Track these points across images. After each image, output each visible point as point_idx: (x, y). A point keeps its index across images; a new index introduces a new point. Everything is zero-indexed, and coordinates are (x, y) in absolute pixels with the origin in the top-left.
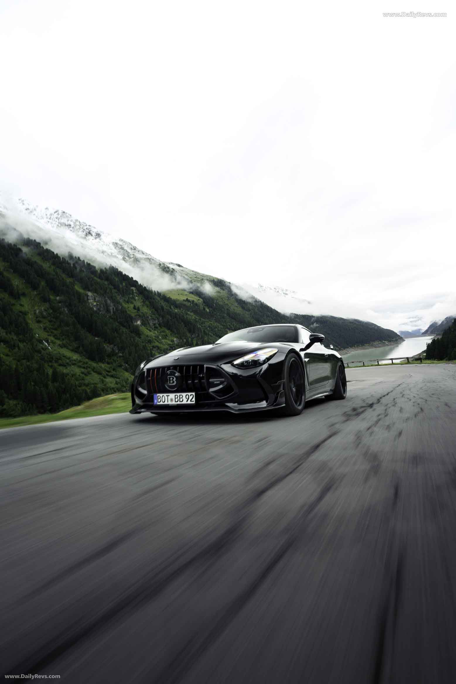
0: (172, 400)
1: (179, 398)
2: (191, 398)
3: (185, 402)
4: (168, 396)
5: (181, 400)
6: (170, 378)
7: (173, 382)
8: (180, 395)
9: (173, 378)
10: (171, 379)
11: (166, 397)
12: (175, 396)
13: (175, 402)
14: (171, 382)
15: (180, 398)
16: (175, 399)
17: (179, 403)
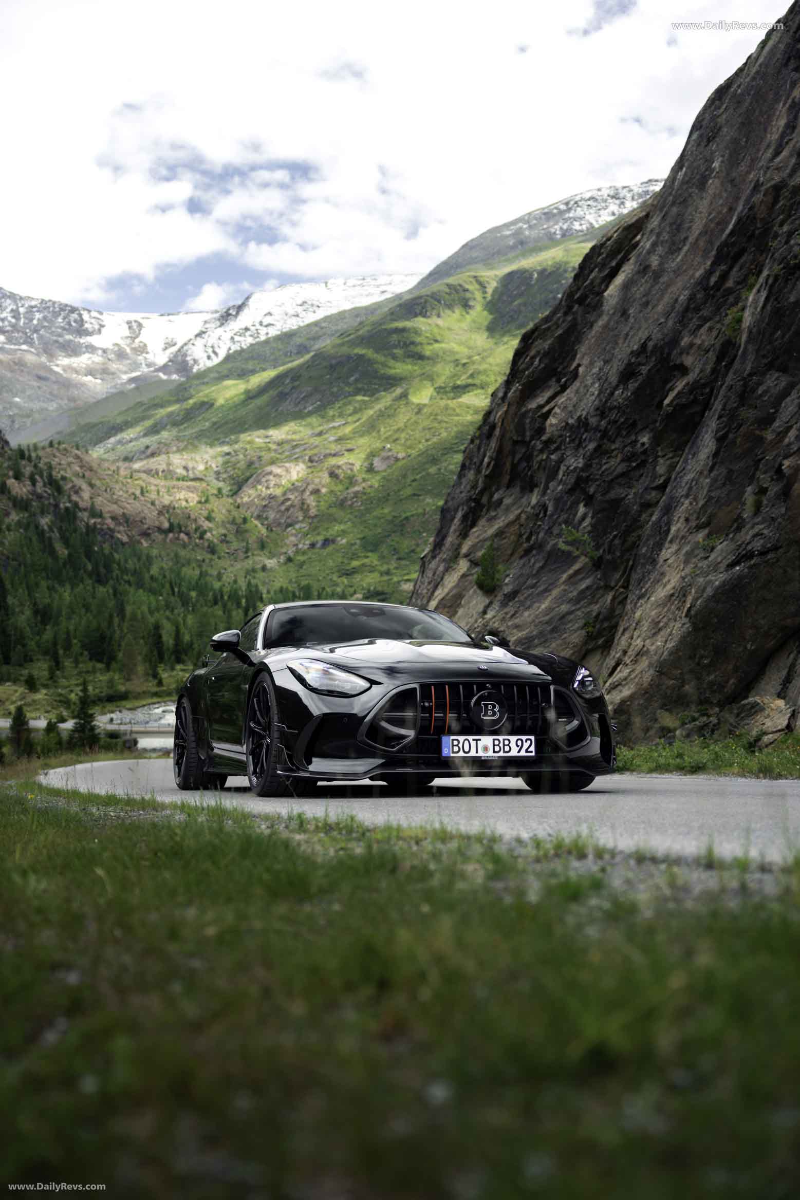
0: (486, 749)
1: (501, 745)
2: (526, 745)
3: (514, 752)
4: (477, 740)
5: (507, 749)
6: (486, 705)
7: (494, 714)
8: (504, 740)
9: (494, 707)
10: (490, 707)
11: (473, 744)
12: (494, 740)
13: (494, 752)
14: (490, 713)
15: (504, 745)
16: (494, 745)
17: (501, 754)
